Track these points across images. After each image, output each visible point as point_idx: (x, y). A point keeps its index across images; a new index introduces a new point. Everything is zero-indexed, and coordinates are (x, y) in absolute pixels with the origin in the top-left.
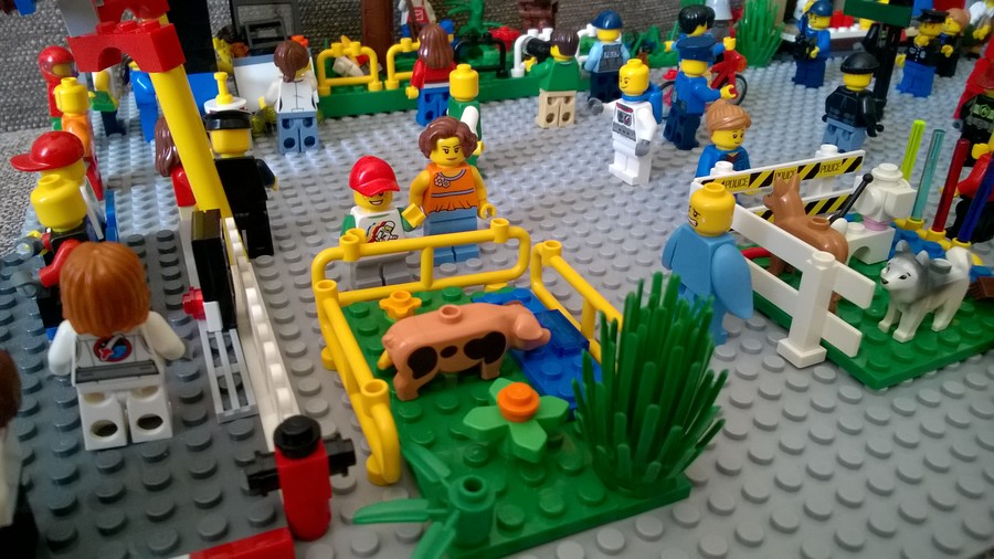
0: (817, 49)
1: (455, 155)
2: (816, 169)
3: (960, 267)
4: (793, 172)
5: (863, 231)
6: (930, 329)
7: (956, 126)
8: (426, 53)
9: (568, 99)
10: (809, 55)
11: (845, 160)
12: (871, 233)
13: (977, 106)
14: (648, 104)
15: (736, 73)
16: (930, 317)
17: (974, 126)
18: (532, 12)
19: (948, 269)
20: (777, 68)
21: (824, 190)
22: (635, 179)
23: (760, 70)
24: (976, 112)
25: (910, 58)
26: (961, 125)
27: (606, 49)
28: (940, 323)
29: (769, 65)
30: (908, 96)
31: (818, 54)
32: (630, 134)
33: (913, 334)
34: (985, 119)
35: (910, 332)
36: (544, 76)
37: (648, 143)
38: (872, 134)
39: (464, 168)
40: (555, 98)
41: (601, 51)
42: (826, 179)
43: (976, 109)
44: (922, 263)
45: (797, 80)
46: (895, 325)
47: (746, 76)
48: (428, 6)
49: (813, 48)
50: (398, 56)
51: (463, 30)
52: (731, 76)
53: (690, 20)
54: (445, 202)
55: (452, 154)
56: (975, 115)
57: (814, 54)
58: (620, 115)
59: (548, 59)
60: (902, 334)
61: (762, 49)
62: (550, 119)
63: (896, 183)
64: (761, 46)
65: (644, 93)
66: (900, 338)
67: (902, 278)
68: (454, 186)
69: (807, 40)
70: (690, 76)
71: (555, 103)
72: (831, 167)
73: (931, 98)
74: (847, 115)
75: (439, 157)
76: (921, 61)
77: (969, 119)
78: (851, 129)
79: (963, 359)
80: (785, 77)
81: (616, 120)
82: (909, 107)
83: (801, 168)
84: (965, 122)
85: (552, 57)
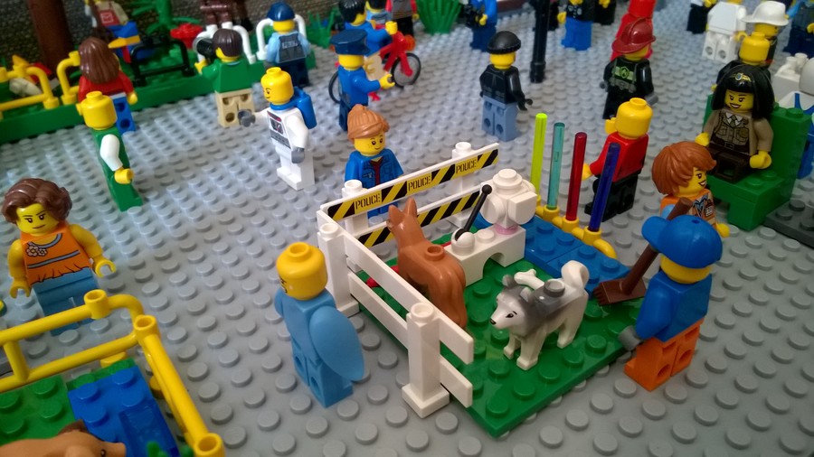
0: (485, 17)
1: (41, 222)
2: (451, 172)
3: (574, 285)
4: (427, 179)
5: (493, 239)
6: (556, 346)
7: (602, 86)
8: (88, 68)
9: (245, 97)
10: (478, 23)
11: (479, 157)
12: (502, 238)
13: (618, 68)
14: (297, 110)
15: (406, 52)
16: (554, 337)
17: (617, 87)
18: (213, 7)
19: (562, 292)
20: (460, 34)
21: (465, 186)
22: (299, 184)
23: (445, 36)
24: (617, 74)
25: (569, 14)
26: (606, 85)
27: (282, 39)
28: (563, 341)
29: (453, 30)
30: (571, 50)
31: (487, 21)
32: (284, 142)
33: (536, 359)
34: (626, 80)
35: (533, 357)
36: (214, 78)
37: (302, 150)
38: (523, 108)
39: (59, 232)
40: (231, 97)
41: (278, 42)
42: (465, 177)
43: (617, 71)
44: (526, 299)
45: (475, 45)
46: (517, 352)
47: (417, 53)
48: (116, 7)
49: (481, 16)
50: (70, 70)
51: (151, 30)
52: (402, 55)
53: (348, 9)
54: (48, 270)
55: (37, 222)
56: (616, 77)
57: (483, 21)
58: (273, 123)
59: (216, 61)
60: (524, 362)
61: (444, 17)
62: (230, 118)
63: (518, 189)
64: (443, 13)
65: (292, 99)
66: (523, 366)
67: (509, 316)
68: (53, 253)
69: (474, 9)
70: (349, 70)
71: (232, 103)
72: (467, 165)
73: (590, 50)
74: (498, 93)
75: (24, 226)
76: (579, 18)
77: (612, 80)
78: (502, 105)
79: (590, 376)
80: (465, 42)
81: (271, 127)
82: (570, 62)
83: (434, 174)
84: (609, 83)
85: (220, 59)
